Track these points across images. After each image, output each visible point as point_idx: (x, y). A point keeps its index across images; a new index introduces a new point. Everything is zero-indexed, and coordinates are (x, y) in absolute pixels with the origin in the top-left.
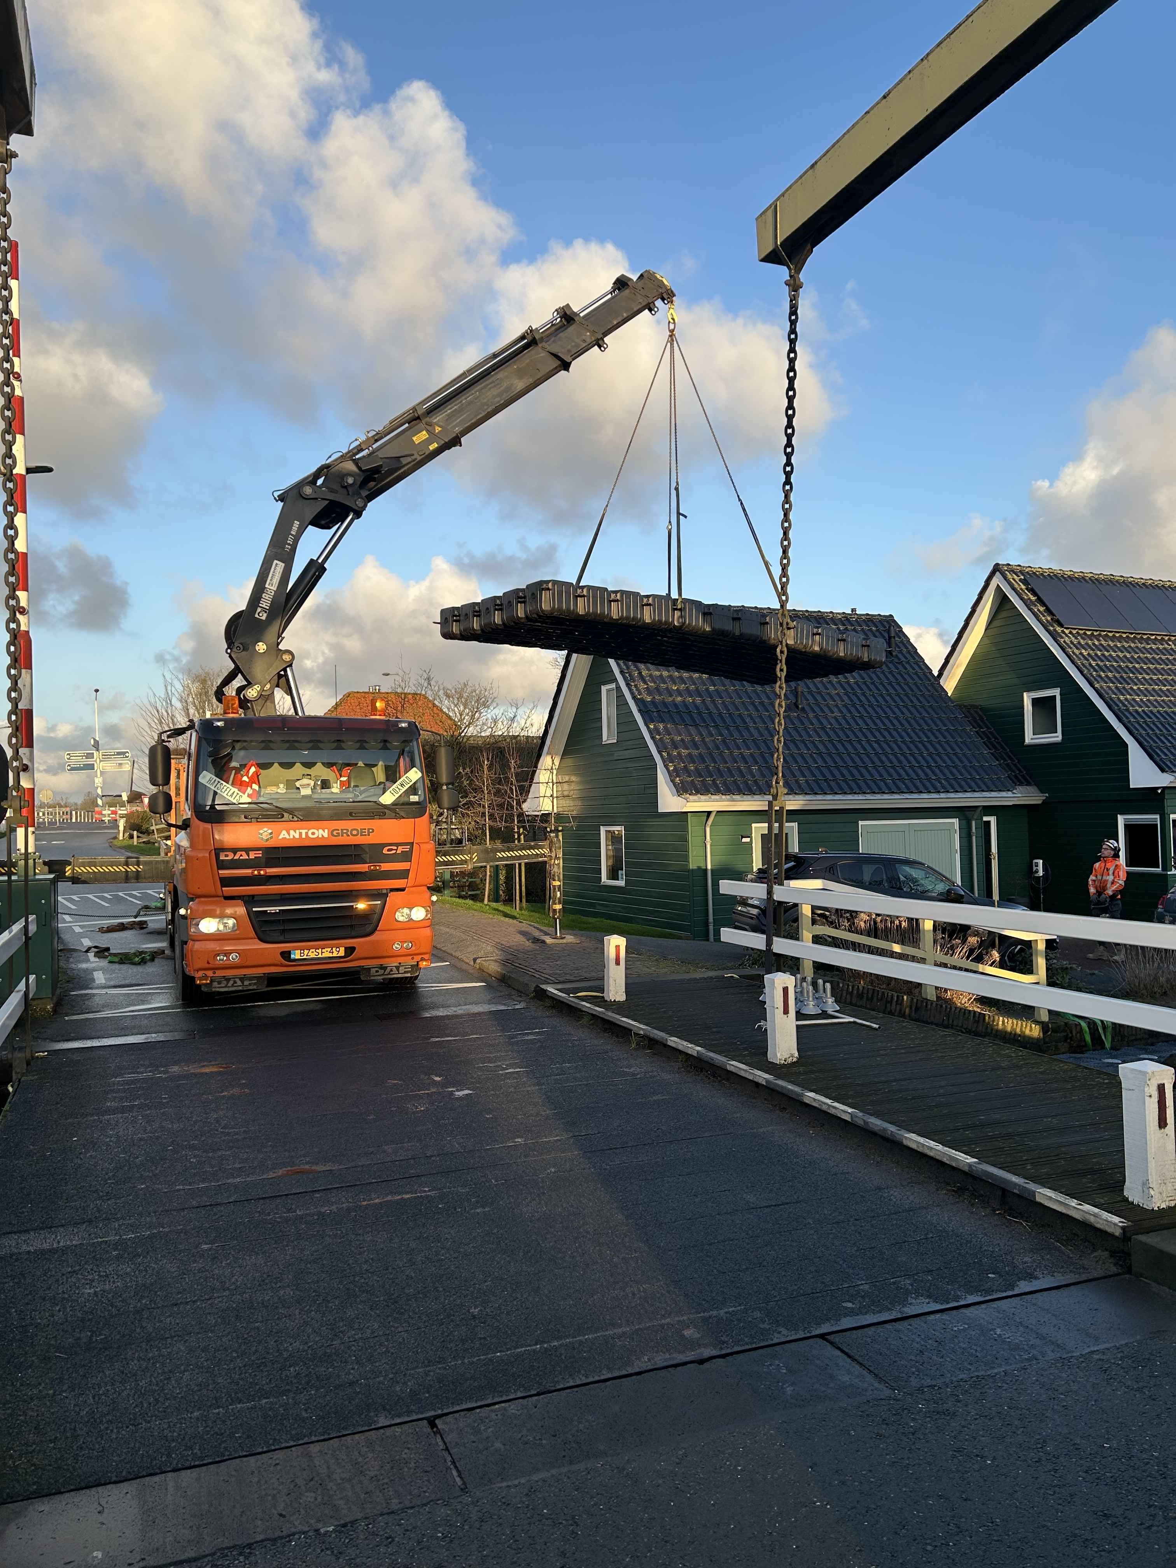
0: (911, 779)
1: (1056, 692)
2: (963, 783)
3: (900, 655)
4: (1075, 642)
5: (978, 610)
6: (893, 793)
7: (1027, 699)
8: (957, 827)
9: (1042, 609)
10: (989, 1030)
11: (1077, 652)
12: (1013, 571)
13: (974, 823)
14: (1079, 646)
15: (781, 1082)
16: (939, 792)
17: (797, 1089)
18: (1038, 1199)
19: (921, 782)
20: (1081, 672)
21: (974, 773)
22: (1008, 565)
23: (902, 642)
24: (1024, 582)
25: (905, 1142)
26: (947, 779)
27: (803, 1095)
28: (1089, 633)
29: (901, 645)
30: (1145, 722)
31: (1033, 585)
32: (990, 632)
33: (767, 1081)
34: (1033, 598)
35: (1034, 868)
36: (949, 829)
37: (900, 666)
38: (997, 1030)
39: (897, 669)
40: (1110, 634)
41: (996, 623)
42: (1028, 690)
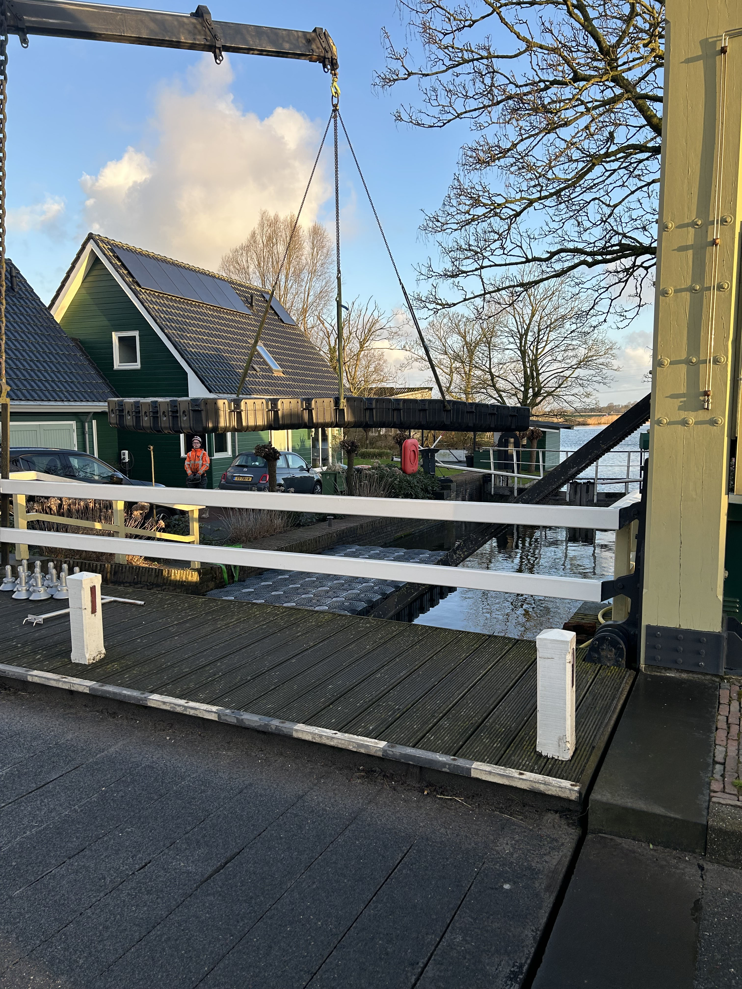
0: (41, 390)
1: (136, 334)
2: (79, 395)
3: (20, 292)
4: (149, 299)
5: (77, 266)
6: (28, 400)
7: (115, 337)
8: (75, 427)
9: (125, 272)
10: (165, 581)
11: (151, 306)
12: (102, 241)
13: (87, 425)
14: (152, 302)
15: (110, 688)
16: (63, 401)
17: (136, 694)
18: (474, 774)
19: (49, 393)
20: (155, 321)
21: (87, 388)
22: (99, 235)
23: (20, 282)
24: (112, 250)
25: (295, 735)
26: (67, 391)
27: (146, 699)
28: (157, 294)
29: (20, 284)
30: (197, 359)
31: (118, 253)
32: (86, 285)
33: (91, 689)
34: (119, 264)
35: (122, 457)
36: (70, 430)
37: (21, 301)
38: (171, 580)
39: (20, 302)
40: (169, 297)
41: (89, 279)
42: (116, 330)
